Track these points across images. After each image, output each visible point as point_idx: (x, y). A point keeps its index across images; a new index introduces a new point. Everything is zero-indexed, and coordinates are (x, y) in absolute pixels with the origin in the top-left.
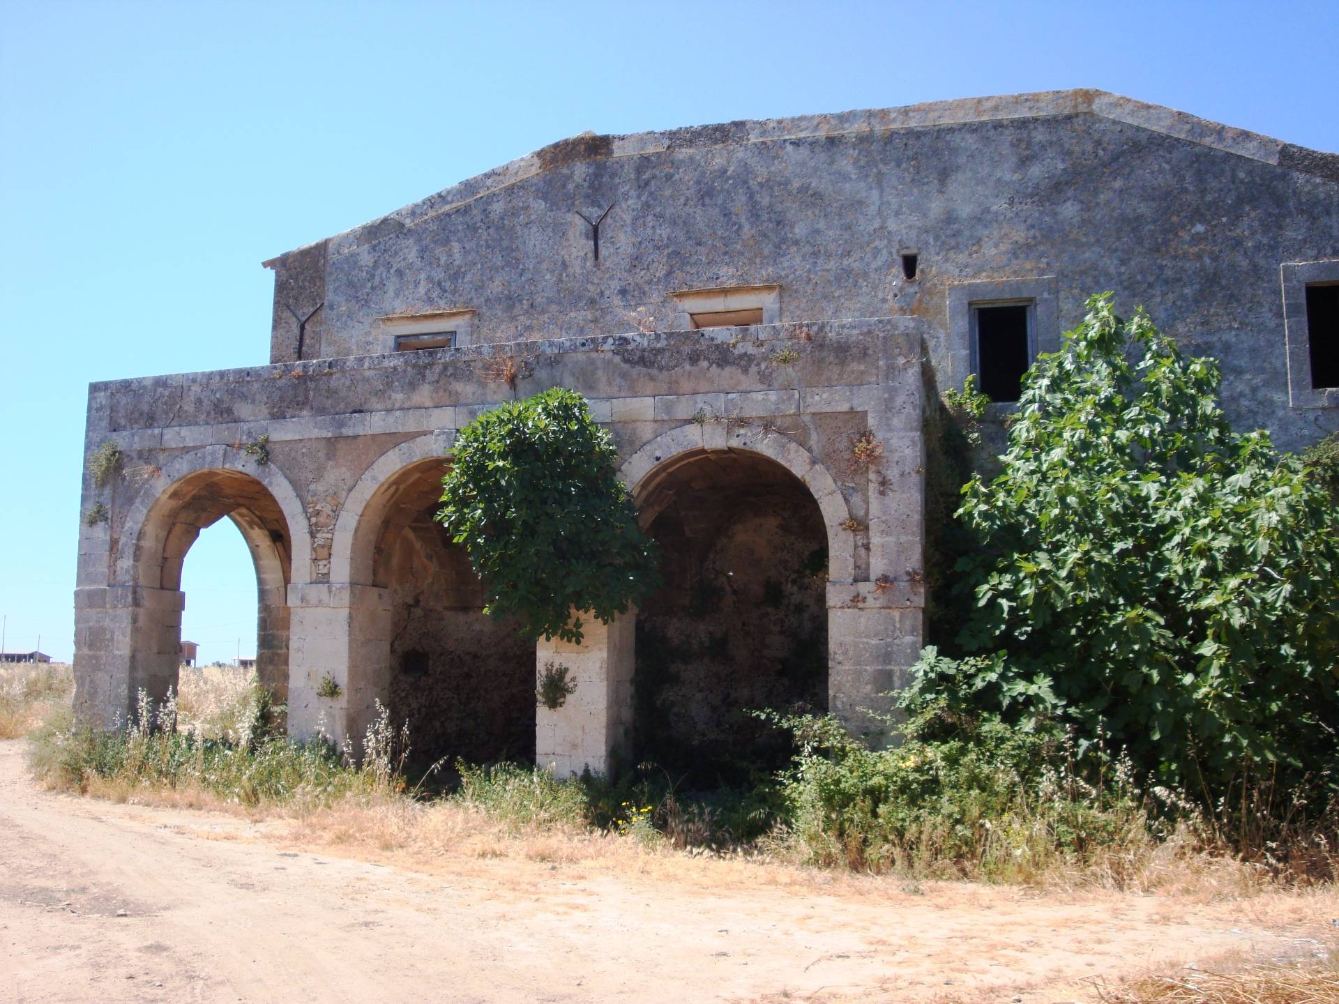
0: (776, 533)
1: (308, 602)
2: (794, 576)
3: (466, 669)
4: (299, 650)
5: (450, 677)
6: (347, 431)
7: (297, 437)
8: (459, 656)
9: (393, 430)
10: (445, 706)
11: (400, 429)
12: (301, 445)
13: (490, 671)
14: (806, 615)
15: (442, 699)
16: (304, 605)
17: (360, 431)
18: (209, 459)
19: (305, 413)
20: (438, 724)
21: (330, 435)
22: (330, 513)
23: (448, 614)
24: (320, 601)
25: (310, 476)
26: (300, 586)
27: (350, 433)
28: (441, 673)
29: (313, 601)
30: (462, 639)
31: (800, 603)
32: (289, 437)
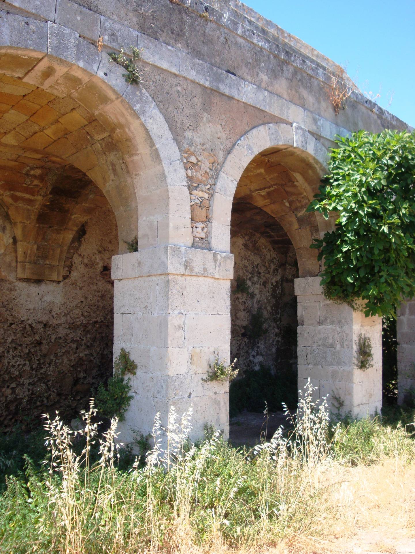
0: (242, 249)
1: (192, 270)
2: (250, 276)
3: (37, 337)
4: (180, 328)
5: (21, 345)
6: (224, 89)
7: (173, 70)
8: (30, 326)
9: (262, 108)
10: (17, 373)
11: (267, 109)
12: (175, 81)
13: (60, 338)
14: (255, 300)
15: (13, 366)
16: (187, 272)
17: (234, 93)
18: (52, 41)
19: (179, 46)
20: (9, 391)
21: (207, 84)
22: (208, 170)
23: (20, 285)
24: (205, 270)
25: (187, 122)
26: (183, 249)
27: (227, 91)
28: (13, 341)
29: (198, 269)
30: (34, 309)
31: (253, 293)
32: (164, 65)
